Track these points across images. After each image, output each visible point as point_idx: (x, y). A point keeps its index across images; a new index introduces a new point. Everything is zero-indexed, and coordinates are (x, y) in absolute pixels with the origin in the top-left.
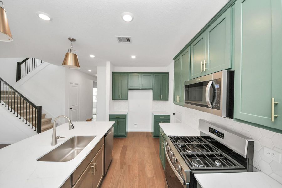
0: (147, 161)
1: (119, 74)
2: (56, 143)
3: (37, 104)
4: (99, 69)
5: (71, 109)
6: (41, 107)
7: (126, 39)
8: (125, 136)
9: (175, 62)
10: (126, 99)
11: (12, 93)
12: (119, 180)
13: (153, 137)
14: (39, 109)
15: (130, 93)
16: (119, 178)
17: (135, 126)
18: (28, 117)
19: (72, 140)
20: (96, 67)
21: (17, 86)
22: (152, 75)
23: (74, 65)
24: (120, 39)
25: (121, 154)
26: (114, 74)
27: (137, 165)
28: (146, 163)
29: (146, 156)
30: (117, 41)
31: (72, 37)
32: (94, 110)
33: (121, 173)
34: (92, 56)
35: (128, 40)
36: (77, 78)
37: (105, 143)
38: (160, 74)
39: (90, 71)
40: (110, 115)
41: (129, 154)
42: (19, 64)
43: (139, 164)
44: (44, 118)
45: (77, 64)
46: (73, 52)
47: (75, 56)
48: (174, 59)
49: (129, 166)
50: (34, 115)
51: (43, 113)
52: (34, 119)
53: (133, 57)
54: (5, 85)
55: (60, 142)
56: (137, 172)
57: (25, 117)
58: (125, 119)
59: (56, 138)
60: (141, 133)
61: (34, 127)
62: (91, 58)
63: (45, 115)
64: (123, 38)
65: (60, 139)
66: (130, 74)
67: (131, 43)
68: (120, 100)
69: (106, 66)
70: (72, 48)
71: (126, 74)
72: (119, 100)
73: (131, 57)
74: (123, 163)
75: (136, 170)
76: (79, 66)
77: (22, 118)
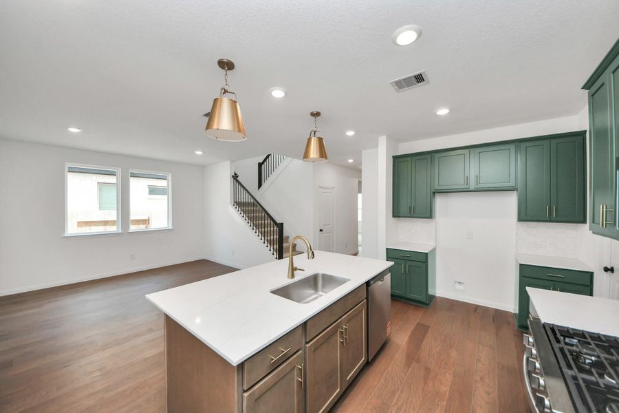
0: (481, 378)
1: (409, 159)
2: (293, 276)
3: (278, 221)
4: (366, 155)
5: (321, 230)
6: (282, 224)
7: (414, 79)
8: (427, 305)
9: (592, 96)
10: (429, 214)
11: (254, 205)
12: (398, 384)
13: (517, 327)
14: (281, 226)
15: (439, 202)
16: (399, 383)
17: (458, 286)
18: (269, 238)
19: (315, 277)
20: (361, 152)
21: (258, 195)
22: (512, 147)
23: (318, 156)
24: (401, 85)
25: (410, 337)
26: (397, 160)
27: (448, 375)
28: (476, 381)
29: (480, 365)
30: (393, 89)
31: (315, 110)
32: (360, 237)
33: (406, 375)
34: (350, 133)
35: (419, 78)
36: (329, 176)
37: (367, 298)
38: (548, 141)
39: (351, 161)
40: (387, 249)
41: (431, 344)
42: (260, 165)
43: (455, 376)
44: (287, 242)
45: (323, 153)
46: (318, 135)
47: (320, 140)
48: (587, 86)
49: (428, 370)
50: (275, 237)
51: (285, 234)
52: (275, 242)
53: (443, 112)
54: (250, 197)
55: (299, 276)
56: (445, 389)
57: (266, 238)
58: (426, 262)
59: (293, 270)
60: (476, 308)
61: (275, 253)
62: (348, 137)
63: (288, 238)
64: (404, 80)
65: (298, 271)
66: (437, 155)
67: (428, 82)
68: (411, 217)
69: (377, 147)
70: (314, 129)
71: (428, 157)
72: (409, 217)
73: (436, 113)
74: (412, 357)
75: (445, 383)
76: (326, 158)
77: (263, 238)
